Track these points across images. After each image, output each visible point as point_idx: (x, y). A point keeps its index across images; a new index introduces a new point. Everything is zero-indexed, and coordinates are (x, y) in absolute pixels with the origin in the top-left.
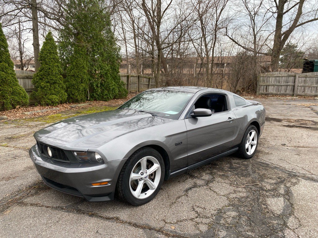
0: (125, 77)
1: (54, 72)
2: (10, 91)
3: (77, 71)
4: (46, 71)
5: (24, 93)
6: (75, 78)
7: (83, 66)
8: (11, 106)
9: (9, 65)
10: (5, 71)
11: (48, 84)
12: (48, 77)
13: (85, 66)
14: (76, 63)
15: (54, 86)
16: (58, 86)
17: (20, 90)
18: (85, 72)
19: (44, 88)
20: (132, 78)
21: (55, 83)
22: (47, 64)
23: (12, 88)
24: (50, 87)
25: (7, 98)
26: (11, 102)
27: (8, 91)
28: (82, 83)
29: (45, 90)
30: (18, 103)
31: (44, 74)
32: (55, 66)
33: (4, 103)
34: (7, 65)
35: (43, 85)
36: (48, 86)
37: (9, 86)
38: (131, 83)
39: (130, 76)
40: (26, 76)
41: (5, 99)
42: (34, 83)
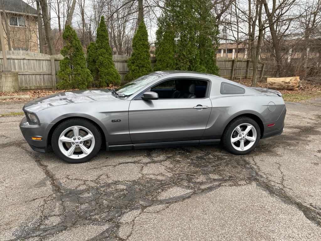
0: (230, 62)
1: (142, 57)
2: (106, 72)
3: (163, 56)
4: (136, 56)
5: (116, 74)
6: (161, 62)
7: (169, 51)
8: (106, 84)
9: (107, 51)
10: (103, 56)
11: (137, 68)
12: (138, 61)
13: (171, 51)
14: (163, 48)
15: (142, 70)
16: (146, 69)
17: (114, 71)
18: (170, 57)
19: (134, 71)
20: (238, 63)
21: (143, 66)
22: (137, 50)
23: (108, 70)
24: (139, 70)
25: (103, 78)
26: (106, 81)
27: (104, 72)
28: (168, 67)
29: (135, 72)
30: (111, 82)
31: (135, 59)
32: (144, 51)
33: (101, 81)
34: (105, 51)
35: (133, 68)
36: (137, 69)
37: (105, 68)
38: (238, 69)
39: (236, 61)
40: (125, 60)
41: (101, 78)
42: (128, 66)
